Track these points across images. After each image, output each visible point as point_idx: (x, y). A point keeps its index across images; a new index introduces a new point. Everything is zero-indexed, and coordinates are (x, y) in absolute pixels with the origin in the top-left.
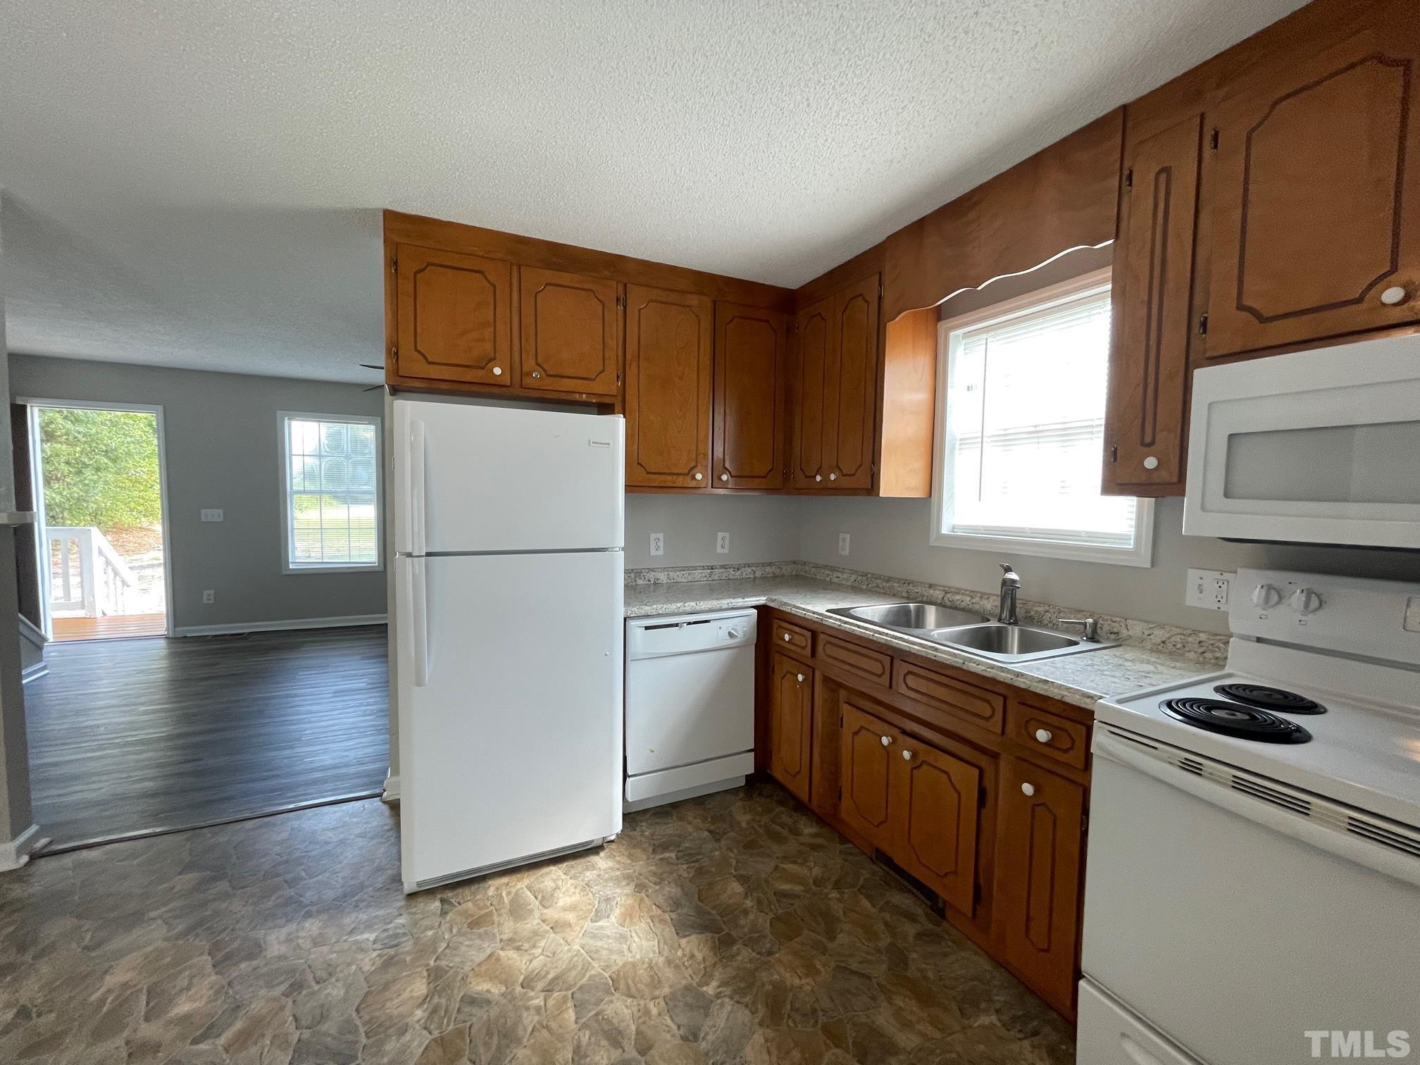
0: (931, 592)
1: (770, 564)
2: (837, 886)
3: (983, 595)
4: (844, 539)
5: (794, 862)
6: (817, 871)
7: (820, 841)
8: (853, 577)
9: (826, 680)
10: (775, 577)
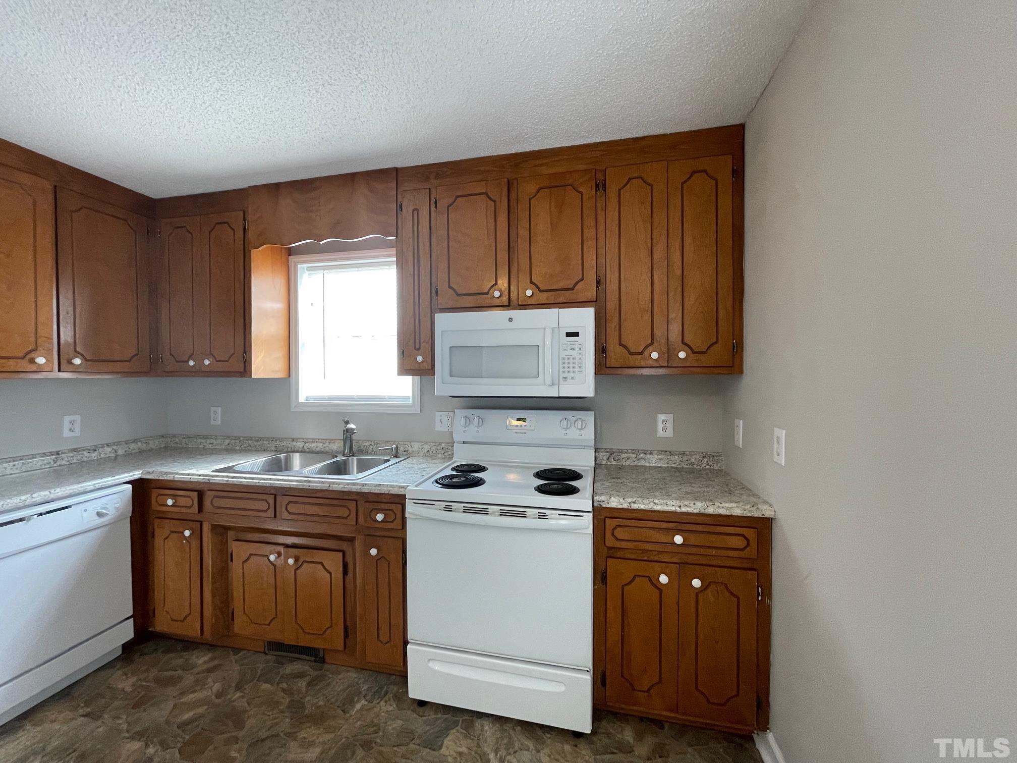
0: (294, 443)
1: (135, 441)
2: (239, 687)
3: (331, 441)
4: (215, 412)
5: (194, 692)
6: (217, 687)
7: (216, 662)
8: (227, 441)
9: (214, 528)
10: (141, 452)
